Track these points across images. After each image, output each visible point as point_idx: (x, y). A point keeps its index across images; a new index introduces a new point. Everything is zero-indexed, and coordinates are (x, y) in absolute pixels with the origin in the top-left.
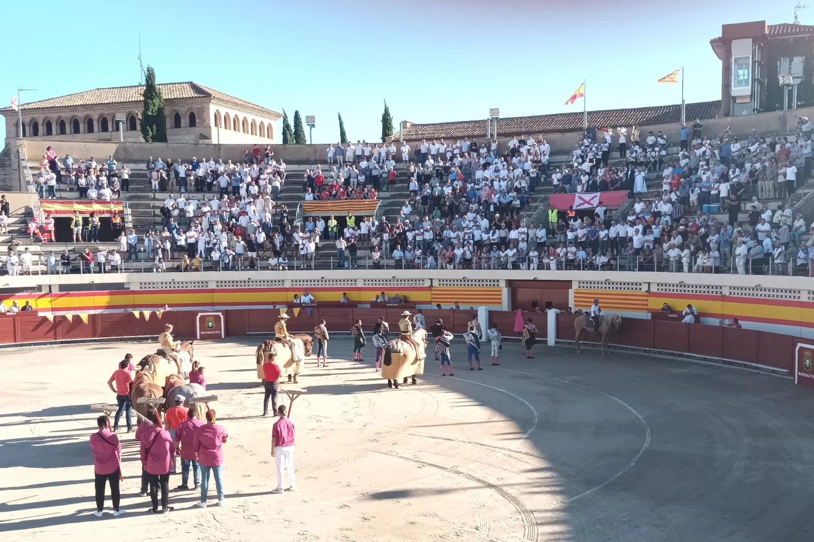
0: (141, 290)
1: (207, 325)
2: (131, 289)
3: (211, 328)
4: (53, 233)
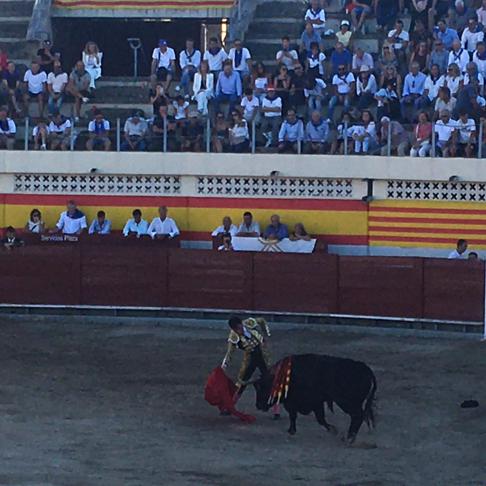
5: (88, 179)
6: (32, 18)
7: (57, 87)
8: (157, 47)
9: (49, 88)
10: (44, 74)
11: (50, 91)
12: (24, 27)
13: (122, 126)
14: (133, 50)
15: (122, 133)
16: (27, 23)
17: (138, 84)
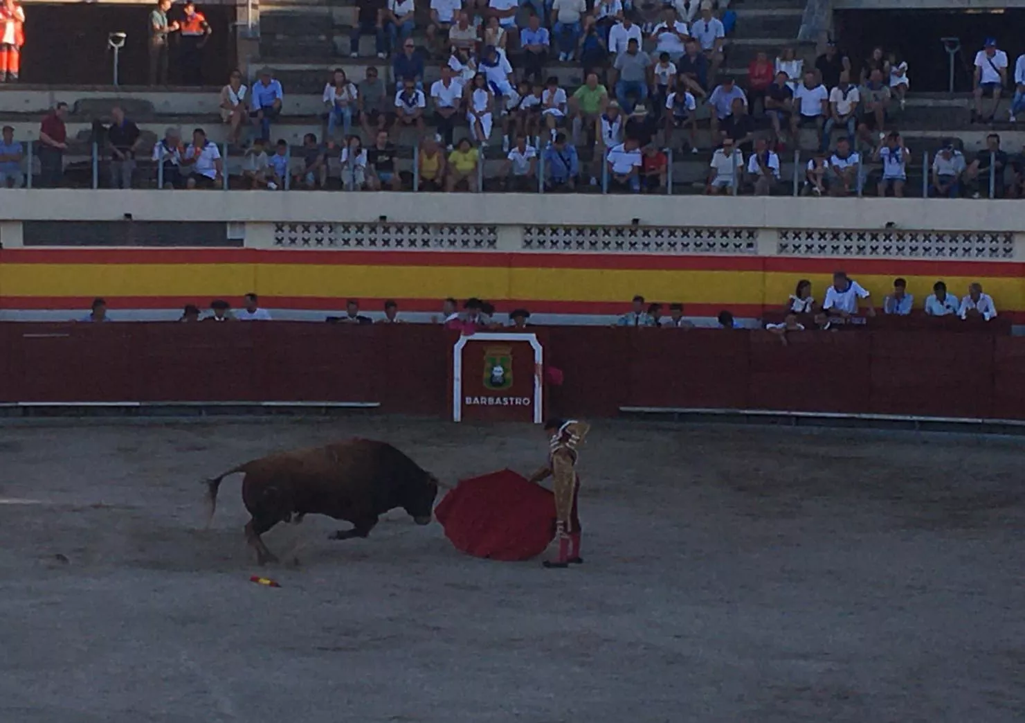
0: (279, 248)
1: (486, 375)
2: (246, 245)
3: (497, 387)
4: (15, 55)
5: (881, 237)
6: (806, 10)
7: (844, 107)
8: (982, 49)
9: (833, 107)
10: (822, 88)
11: (834, 112)
12: (795, 23)
13: (931, 162)
14: (948, 55)
15: (930, 171)
16: (800, 17)
17: (956, 102)
